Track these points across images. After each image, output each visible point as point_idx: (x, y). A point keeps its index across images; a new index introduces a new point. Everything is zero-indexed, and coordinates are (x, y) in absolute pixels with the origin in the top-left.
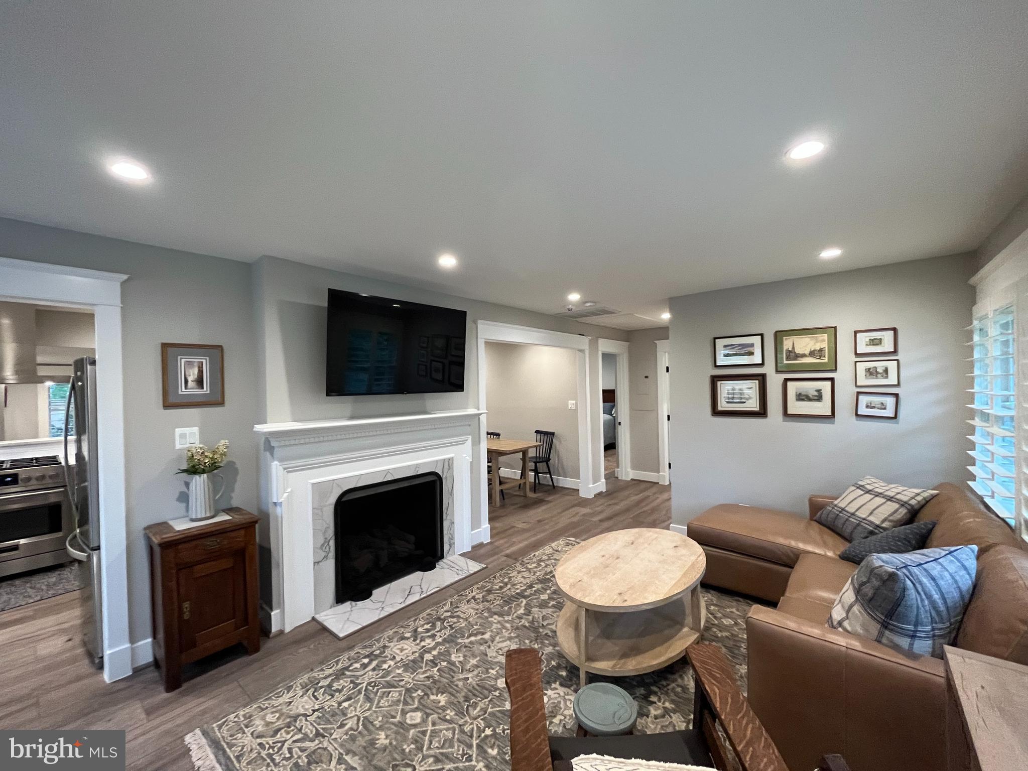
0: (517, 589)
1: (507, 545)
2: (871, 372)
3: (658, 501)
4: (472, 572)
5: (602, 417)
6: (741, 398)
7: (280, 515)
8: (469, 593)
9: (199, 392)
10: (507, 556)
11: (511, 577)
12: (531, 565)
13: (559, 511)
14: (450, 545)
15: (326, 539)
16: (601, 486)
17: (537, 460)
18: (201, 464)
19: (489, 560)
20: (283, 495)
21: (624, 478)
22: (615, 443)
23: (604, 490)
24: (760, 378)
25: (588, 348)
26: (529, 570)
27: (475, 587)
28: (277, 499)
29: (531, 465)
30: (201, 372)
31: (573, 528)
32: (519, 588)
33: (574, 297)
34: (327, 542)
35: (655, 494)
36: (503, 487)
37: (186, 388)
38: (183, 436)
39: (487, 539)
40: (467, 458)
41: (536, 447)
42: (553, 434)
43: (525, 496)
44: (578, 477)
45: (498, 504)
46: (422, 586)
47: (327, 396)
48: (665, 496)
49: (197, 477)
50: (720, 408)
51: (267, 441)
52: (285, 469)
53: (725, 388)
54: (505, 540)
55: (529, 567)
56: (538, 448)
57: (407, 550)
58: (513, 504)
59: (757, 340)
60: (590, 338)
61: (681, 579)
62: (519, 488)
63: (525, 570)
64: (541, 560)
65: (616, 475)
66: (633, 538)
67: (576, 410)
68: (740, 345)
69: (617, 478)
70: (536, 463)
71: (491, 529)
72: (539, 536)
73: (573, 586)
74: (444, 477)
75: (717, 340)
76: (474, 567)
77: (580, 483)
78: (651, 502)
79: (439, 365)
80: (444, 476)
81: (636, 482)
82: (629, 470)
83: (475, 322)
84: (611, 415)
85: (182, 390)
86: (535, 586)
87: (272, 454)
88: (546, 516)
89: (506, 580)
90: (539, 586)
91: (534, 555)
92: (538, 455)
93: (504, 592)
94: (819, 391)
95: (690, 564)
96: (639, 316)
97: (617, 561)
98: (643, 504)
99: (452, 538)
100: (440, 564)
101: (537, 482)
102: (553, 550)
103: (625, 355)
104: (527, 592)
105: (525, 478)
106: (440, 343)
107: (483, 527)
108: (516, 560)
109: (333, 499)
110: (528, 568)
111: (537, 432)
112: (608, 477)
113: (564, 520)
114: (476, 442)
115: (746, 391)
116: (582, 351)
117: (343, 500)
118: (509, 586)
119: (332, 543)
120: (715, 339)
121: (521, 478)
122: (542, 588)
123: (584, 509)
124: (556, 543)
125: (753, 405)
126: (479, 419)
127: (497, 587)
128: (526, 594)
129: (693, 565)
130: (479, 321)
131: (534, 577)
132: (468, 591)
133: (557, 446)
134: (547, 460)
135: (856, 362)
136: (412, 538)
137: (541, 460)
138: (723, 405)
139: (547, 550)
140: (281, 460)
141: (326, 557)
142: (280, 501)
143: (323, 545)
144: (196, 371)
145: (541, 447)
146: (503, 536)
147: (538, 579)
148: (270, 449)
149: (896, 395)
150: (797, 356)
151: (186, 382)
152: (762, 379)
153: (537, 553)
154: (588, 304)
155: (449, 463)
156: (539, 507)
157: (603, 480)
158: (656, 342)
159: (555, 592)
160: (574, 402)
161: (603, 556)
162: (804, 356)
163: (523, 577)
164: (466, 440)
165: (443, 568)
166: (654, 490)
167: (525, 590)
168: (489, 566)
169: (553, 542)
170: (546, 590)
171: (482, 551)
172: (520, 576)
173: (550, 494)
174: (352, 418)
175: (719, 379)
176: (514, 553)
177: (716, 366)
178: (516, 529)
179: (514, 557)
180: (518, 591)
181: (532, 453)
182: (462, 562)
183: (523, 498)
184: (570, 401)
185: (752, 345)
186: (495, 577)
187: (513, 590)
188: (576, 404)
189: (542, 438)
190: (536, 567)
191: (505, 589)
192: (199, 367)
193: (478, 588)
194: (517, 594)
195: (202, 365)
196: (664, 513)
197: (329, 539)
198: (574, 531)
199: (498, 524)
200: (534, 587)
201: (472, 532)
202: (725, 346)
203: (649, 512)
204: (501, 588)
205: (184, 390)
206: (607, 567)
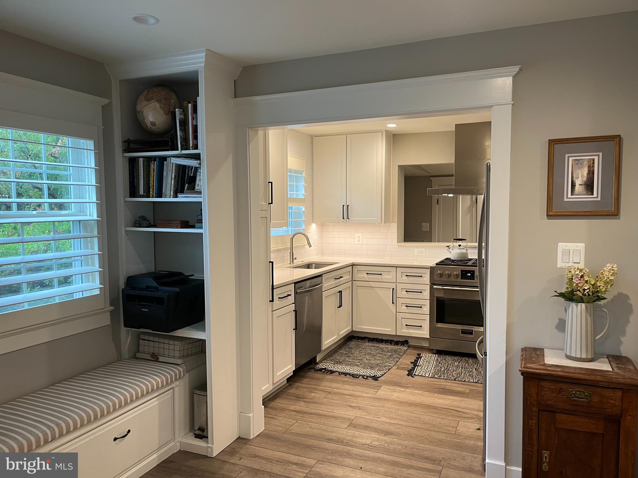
9: (588, 198)
18: (579, 291)
30: (591, 173)
37: (572, 194)
38: (567, 253)
49: (573, 305)
85: (568, 197)
144: (585, 171)
151: (573, 185)
192: (589, 167)
195: (594, 163)
205: (569, 196)
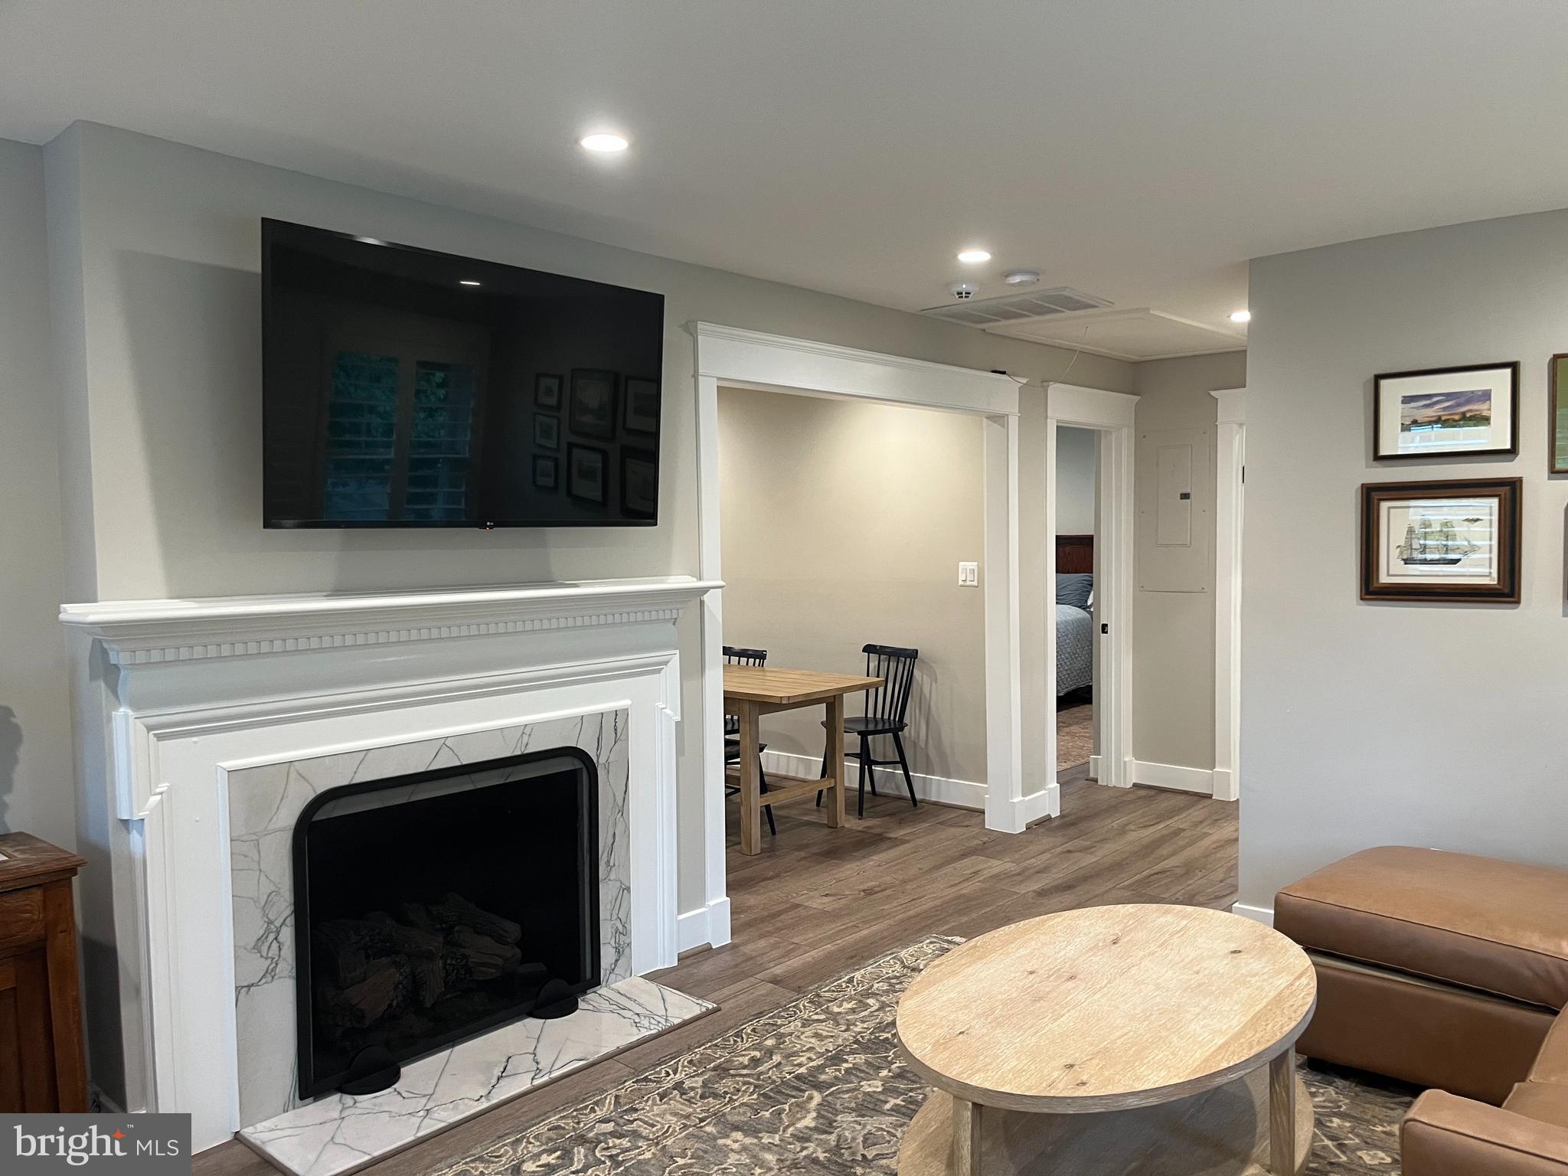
0: (800, 1065)
1: (775, 953)
3: (1206, 843)
4: (677, 1021)
5: (1055, 615)
6: (1447, 549)
7: (138, 855)
8: (668, 1074)
10: (776, 981)
11: (783, 1035)
12: (840, 1006)
13: (926, 865)
14: (619, 952)
15: (270, 922)
16: (1048, 801)
17: (867, 730)
19: (726, 991)
20: (147, 800)
21: (1113, 783)
22: (1091, 687)
23: (1055, 813)
24: (1504, 490)
25: (1016, 410)
26: (834, 1018)
27: (684, 1059)
28: (131, 813)
29: (851, 741)
31: (961, 912)
32: (805, 1064)
33: (974, 257)
34: (271, 931)
35: (1197, 824)
36: (773, 799)
39: (719, 934)
40: (668, 711)
41: (866, 687)
42: (913, 655)
43: (833, 826)
44: (981, 775)
45: (757, 844)
46: (539, 1058)
47: (265, 526)
48: (1225, 831)
50: (1384, 579)
51: (100, 652)
52: (150, 728)
54: (772, 940)
55: (836, 1010)
56: (872, 691)
57: (499, 961)
58: (800, 848)
59: (1499, 381)
60: (1024, 381)
61: (1240, 1034)
62: (818, 804)
63: (822, 1017)
64: (868, 994)
65: (1092, 775)
66: (1118, 930)
67: (979, 587)
68: (1449, 396)
69: (1096, 781)
70: (863, 735)
71: (734, 912)
72: (865, 932)
73: (940, 1045)
74: (600, 762)
75: (1383, 383)
76: (683, 1007)
77: (986, 792)
78: (1183, 848)
79: (594, 460)
80: (602, 760)
81: (1148, 793)
82: (1128, 758)
83: (690, 329)
84: (1084, 607)
86: (850, 1058)
87: (114, 690)
88: (888, 879)
89: (770, 1042)
90: (860, 1059)
91: (851, 981)
92: (870, 715)
93: (762, 1073)
95: (1272, 994)
96: (1163, 315)
97: (1071, 984)
98: (1165, 850)
99: (623, 931)
100: (589, 1001)
101: (868, 787)
102: (905, 967)
103: (1125, 431)
104: (824, 1072)
105: (834, 776)
106: (594, 394)
107: (712, 903)
108: (800, 990)
109: (288, 816)
110: (831, 1013)
111: (869, 649)
112: (1066, 779)
113: (938, 891)
114: (693, 670)
115: (1460, 529)
116: (999, 419)
117: (316, 818)
118: (777, 1058)
119: (288, 935)
120: (1378, 378)
121: (823, 776)
122: (867, 1062)
123: (996, 862)
124: (911, 949)
125: (1480, 567)
126: (702, 603)
127: (746, 1060)
128: (823, 1077)
129: (1279, 1000)
130: (701, 325)
131: (846, 1035)
132: (663, 1069)
133: (926, 691)
134: (896, 728)
136: (513, 929)
137: (880, 727)
138: (1392, 570)
139: (889, 966)
140: (136, 705)
141: (270, 974)
142: (141, 815)
143: (260, 940)
145: (881, 690)
146: (770, 928)
147: (856, 1042)
148: (110, 673)
152: (1509, 493)
153: (858, 975)
154: (1017, 279)
155: (616, 724)
156: (870, 855)
157: (1053, 785)
158: (1213, 393)
159: (901, 1075)
160: (973, 565)
161: (1031, 973)
163: (816, 1035)
164: (666, 663)
165: (596, 1010)
166: (1197, 813)
167: (821, 1069)
168: (725, 1007)
169: (905, 946)
170: (879, 1068)
171: (707, 967)
172: (809, 1031)
173: (901, 822)
174: (338, 592)
175: (1385, 495)
176: (793, 975)
177: (1378, 458)
178: (803, 912)
179: (797, 984)
180: (803, 1070)
181: (853, 707)
182: (651, 996)
183: (827, 831)
184: (961, 564)
185: (1485, 396)
186: (738, 1035)
187: (788, 1069)
188: (981, 570)
189: (884, 666)
190: (853, 1011)
191: (767, 1066)
193: (690, 1062)
194: (798, 1077)
196: (1220, 874)
197: (278, 924)
198: (965, 919)
199: (751, 899)
200: (846, 1061)
201: (682, 917)
202: (1407, 400)
203: (1179, 871)
204: (755, 1062)
206: (1041, 999)
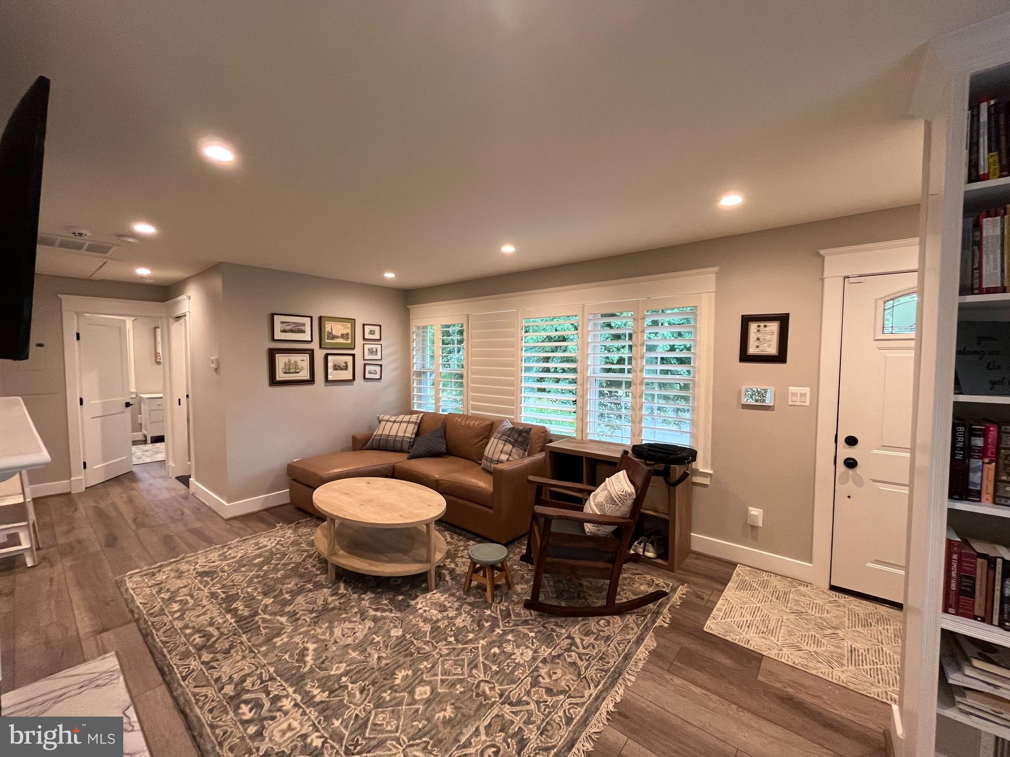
2: (371, 352)
6: (296, 369)
24: (310, 352)
50: (278, 379)
53: (281, 360)
59: (307, 321)
68: (294, 323)
75: (275, 316)
94: (346, 363)
115: (300, 363)
120: (274, 314)
125: (305, 375)
135: (364, 344)
138: (280, 376)
149: (381, 366)
150: (334, 337)
152: (311, 353)
162: (337, 337)
175: (276, 352)
177: (273, 340)
185: (304, 325)
202: (281, 322)
